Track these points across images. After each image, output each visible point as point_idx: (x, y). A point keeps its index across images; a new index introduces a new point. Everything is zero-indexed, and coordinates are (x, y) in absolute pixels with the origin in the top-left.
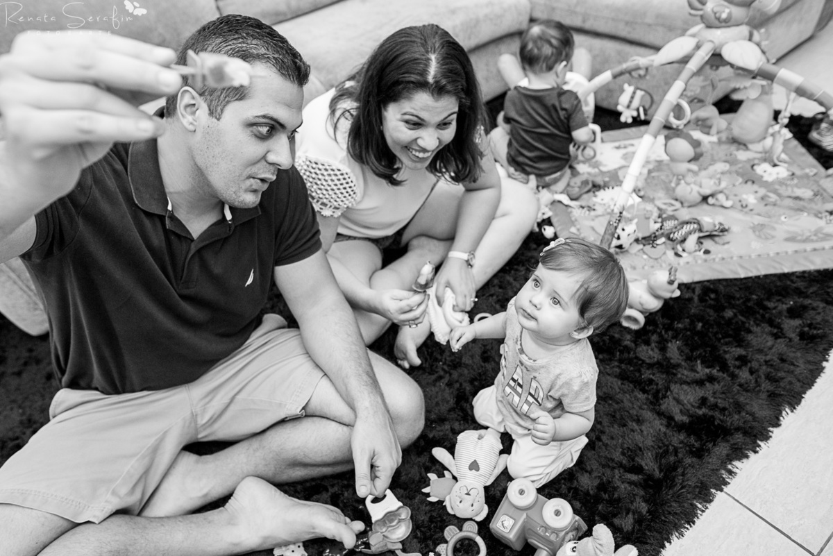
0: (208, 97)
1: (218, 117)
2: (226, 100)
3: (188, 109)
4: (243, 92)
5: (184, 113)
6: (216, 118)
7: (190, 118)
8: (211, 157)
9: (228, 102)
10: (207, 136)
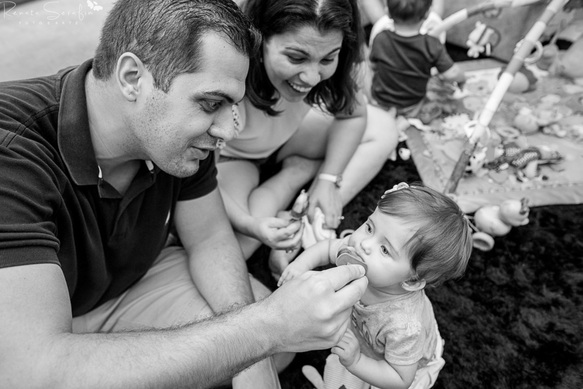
0: (154, 66)
1: (165, 89)
2: (175, 71)
3: (128, 77)
4: (194, 64)
5: (124, 81)
6: (163, 90)
7: (130, 87)
8: (153, 130)
9: (177, 74)
10: (151, 108)
